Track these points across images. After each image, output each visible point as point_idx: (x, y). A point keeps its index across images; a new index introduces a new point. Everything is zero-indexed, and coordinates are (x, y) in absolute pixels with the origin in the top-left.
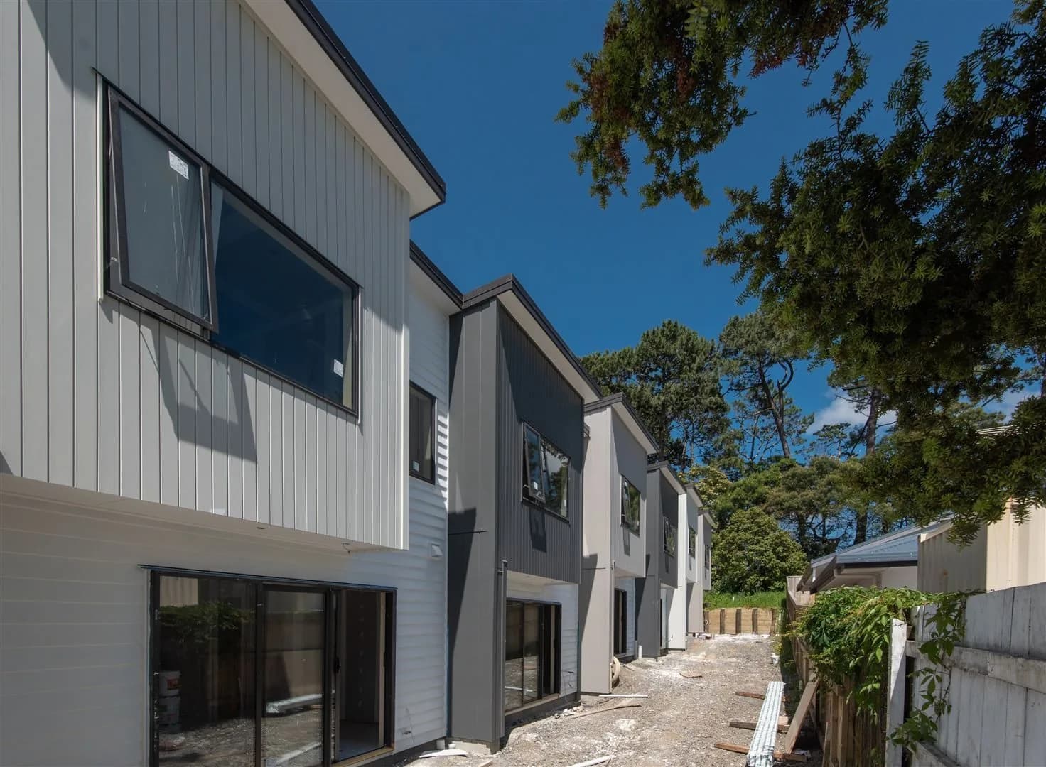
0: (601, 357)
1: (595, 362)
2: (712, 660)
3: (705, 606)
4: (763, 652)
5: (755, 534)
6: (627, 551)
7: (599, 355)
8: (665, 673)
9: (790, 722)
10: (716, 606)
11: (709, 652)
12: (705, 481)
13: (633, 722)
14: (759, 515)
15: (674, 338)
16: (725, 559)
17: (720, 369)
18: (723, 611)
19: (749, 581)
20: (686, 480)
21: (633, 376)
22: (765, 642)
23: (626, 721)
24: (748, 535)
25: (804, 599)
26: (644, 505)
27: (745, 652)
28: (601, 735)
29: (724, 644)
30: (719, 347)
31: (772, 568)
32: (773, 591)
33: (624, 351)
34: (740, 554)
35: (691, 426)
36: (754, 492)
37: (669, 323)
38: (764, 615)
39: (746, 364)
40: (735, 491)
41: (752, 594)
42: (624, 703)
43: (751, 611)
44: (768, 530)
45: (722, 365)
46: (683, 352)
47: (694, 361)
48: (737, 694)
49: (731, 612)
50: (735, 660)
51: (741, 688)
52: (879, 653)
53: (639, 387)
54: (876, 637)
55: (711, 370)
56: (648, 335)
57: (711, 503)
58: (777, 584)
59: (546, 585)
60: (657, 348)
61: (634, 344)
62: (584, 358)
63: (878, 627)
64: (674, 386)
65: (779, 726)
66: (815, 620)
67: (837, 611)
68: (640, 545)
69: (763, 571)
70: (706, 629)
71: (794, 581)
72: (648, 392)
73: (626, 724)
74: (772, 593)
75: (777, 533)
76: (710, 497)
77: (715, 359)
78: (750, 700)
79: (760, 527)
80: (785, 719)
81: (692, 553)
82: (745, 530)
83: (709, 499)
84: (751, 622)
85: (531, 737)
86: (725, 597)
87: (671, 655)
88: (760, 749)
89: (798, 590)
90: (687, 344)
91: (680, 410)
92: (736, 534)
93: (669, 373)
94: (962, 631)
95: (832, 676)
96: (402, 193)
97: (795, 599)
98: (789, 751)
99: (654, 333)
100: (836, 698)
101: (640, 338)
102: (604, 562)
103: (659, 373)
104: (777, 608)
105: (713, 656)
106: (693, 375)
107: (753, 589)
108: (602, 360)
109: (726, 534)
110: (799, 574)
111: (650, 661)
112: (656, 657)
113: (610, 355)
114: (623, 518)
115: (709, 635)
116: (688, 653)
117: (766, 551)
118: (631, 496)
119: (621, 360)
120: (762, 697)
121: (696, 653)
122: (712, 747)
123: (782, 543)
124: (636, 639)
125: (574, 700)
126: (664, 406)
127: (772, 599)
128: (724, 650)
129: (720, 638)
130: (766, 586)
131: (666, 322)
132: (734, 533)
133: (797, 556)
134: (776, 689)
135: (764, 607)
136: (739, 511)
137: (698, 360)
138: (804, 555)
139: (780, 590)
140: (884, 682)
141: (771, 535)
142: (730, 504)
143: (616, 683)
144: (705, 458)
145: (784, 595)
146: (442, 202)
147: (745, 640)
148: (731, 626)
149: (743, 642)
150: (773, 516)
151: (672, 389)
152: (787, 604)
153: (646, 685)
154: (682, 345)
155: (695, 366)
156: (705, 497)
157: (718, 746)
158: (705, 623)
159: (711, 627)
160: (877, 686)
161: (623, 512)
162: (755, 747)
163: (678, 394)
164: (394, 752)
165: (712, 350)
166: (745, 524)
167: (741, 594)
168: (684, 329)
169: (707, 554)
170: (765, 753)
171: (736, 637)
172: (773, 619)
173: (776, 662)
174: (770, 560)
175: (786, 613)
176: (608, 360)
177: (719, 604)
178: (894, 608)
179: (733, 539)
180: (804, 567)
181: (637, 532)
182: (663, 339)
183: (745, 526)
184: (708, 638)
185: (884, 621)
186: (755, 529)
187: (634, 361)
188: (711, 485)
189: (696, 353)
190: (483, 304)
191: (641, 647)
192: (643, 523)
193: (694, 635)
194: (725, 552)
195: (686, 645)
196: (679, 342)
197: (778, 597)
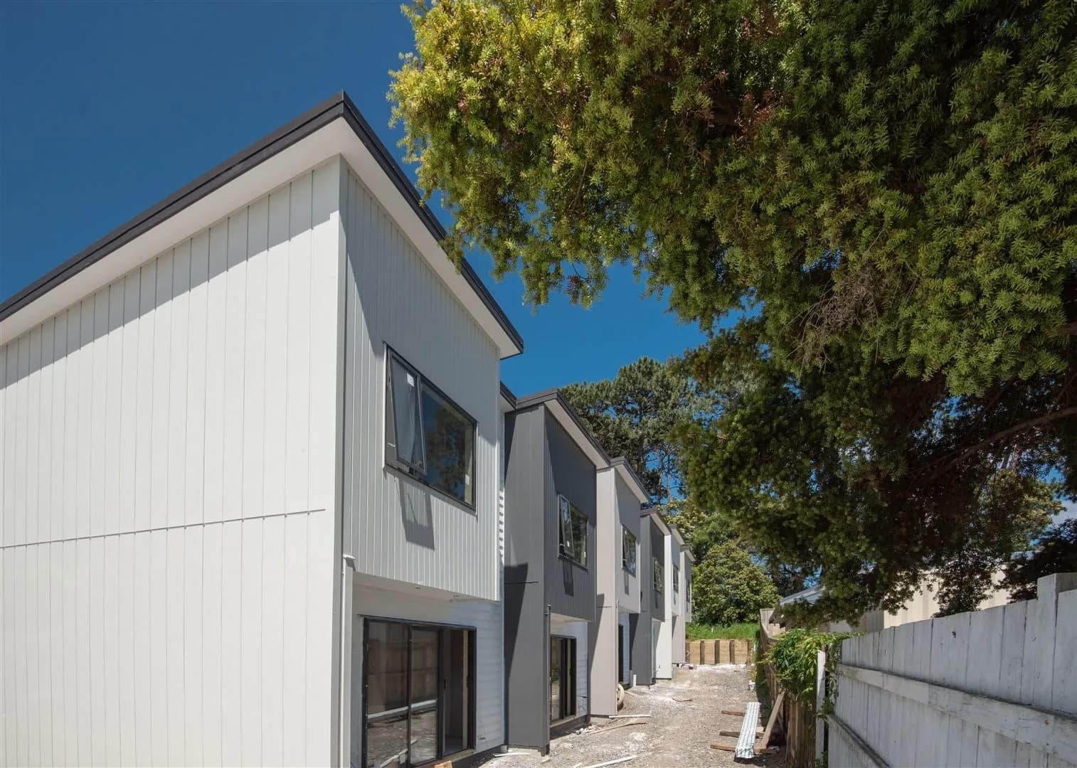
0: (579, 388)
1: (574, 393)
2: (696, 687)
3: (687, 637)
4: (741, 679)
5: (730, 568)
6: (627, 591)
7: (577, 386)
8: (660, 698)
9: (764, 731)
10: (696, 637)
11: (693, 681)
12: (683, 514)
13: (643, 734)
14: (733, 550)
15: (649, 374)
16: (702, 592)
17: (694, 406)
18: (702, 642)
19: (726, 613)
20: (664, 512)
21: (611, 408)
22: (742, 671)
23: (638, 734)
24: (724, 570)
25: (774, 631)
26: (638, 548)
27: (725, 680)
28: (622, 743)
29: (707, 673)
30: (692, 385)
31: (747, 601)
32: (748, 623)
33: (603, 385)
34: (717, 587)
35: (666, 458)
36: (728, 526)
37: (645, 360)
38: (740, 645)
39: (717, 403)
40: (711, 525)
41: (729, 626)
42: (632, 721)
43: (728, 642)
44: (743, 565)
45: (695, 403)
46: (658, 388)
47: (670, 398)
48: (723, 712)
49: (710, 643)
50: (716, 687)
51: (726, 709)
52: (812, 670)
53: (618, 421)
54: (810, 660)
55: (686, 406)
56: (625, 371)
57: (688, 536)
58: (752, 616)
59: (566, 621)
60: (634, 383)
61: (612, 379)
62: (563, 389)
63: (811, 655)
64: (651, 421)
65: (757, 733)
66: (780, 651)
67: (793, 645)
68: (636, 583)
69: (739, 604)
70: (687, 659)
71: (766, 614)
72: (626, 426)
73: (639, 736)
74: (747, 626)
75: (750, 568)
76: (687, 530)
77: (688, 396)
78: (733, 717)
79: (735, 561)
80: (761, 729)
81: (676, 589)
82: (722, 565)
83: (686, 532)
84: (729, 653)
85: (568, 745)
86: (704, 629)
87: (659, 683)
88: (745, 744)
89: (771, 622)
90: (662, 381)
91: (656, 443)
92: (713, 568)
93: (646, 407)
94: (841, 657)
95: (791, 690)
96: (497, 349)
97: (767, 632)
98: (764, 747)
99: (630, 369)
100: (794, 703)
101: (617, 373)
102: (610, 601)
103: (636, 406)
104: (752, 639)
105: (696, 684)
106: (668, 411)
107: (729, 621)
108: (581, 393)
109: (704, 568)
110: (771, 607)
111: (644, 689)
112: (648, 685)
113: (588, 387)
114: (624, 562)
115: (692, 666)
116: (675, 682)
117: (741, 585)
118: (629, 541)
119: (599, 393)
120: (742, 714)
121: (682, 681)
122: (709, 748)
123: (755, 578)
124: (631, 669)
125: (586, 721)
126: (641, 439)
127: (747, 630)
128: (706, 679)
129: (701, 668)
130: (741, 618)
131: (642, 359)
132: (711, 568)
133: (769, 589)
134: (753, 708)
135: (740, 639)
136: (716, 546)
137: (673, 397)
138: (775, 589)
139: (754, 621)
140: (815, 687)
141: (745, 569)
142: (706, 538)
143: (620, 707)
144: (680, 489)
145: (758, 627)
146: (521, 353)
147: (725, 669)
148: (710, 657)
149: (723, 672)
150: (746, 551)
151: (649, 424)
152: (760, 635)
153: (647, 707)
154: (657, 381)
155: (670, 402)
156: (683, 530)
157: (713, 747)
158: (686, 654)
159: (692, 658)
160: (811, 689)
161: (624, 558)
162: (741, 744)
163: (655, 428)
164: (475, 753)
165: (686, 387)
166: (721, 558)
167: (719, 626)
168: (659, 366)
169: (688, 586)
170: (747, 748)
171: (716, 667)
172: (749, 650)
173: (752, 689)
174: (745, 593)
175: (760, 644)
176: (586, 392)
177: (699, 635)
178: (819, 644)
179: (711, 573)
180: (775, 601)
181: (634, 574)
182: (640, 375)
183: (721, 561)
184: (691, 668)
185: (814, 652)
186: (731, 563)
187: (611, 394)
188: (688, 518)
189: (671, 389)
190: (533, 407)
191: (635, 676)
192: (638, 565)
193: (678, 665)
194: (703, 586)
195: (673, 675)
196: (654, 378)
197: (753, 628)
